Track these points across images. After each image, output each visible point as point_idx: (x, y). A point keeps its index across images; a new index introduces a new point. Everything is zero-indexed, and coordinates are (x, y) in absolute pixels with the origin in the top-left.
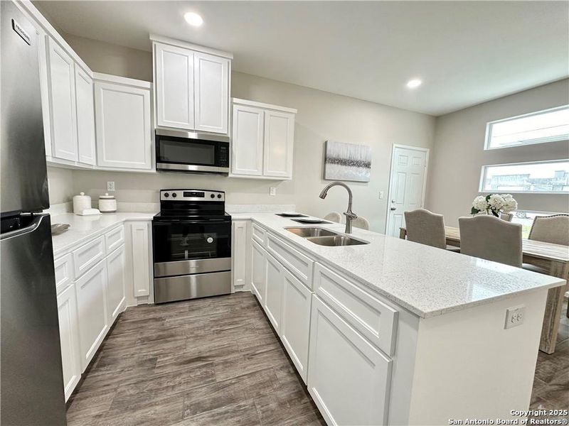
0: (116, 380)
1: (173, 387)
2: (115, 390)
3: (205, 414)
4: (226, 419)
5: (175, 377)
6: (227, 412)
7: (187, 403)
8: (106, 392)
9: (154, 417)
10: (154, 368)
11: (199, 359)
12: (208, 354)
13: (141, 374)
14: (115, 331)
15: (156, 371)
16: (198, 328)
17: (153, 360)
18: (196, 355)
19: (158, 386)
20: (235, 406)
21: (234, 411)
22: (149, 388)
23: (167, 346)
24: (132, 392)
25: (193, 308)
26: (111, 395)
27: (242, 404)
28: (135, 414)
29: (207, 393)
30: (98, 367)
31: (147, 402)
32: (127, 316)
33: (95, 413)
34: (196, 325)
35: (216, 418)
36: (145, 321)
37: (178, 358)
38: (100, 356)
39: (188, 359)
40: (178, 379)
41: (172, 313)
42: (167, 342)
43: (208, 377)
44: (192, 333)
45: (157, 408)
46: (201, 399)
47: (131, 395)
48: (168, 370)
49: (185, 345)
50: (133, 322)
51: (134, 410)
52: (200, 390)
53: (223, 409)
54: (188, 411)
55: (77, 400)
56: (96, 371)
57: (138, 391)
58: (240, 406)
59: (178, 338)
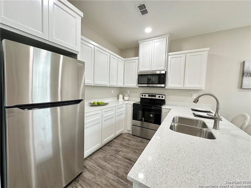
0: (108, 151)
1: (117, 163)
2: (106, 153)
3: (117, 178)
4: (120, 185)
5: (119, 160)
6: (122, 183)
7: (116, 170)
8: (104, 153)
9: (107, 167)
10: (117, 154)
11: (129, 160)
12: (133, 160)
13: (114, 153)
14: (117, 138)
15: (117, 155)
16: (137, 149)
17: (119, 151)
18: (129, 158)
19: (114, 159)
20: (126, 183)
21: (124, 185)
22: (112, 159)
23: (125, 150)
24: (108, 157)
25: (142, 141)
26: (105, 154)
27: (129, 185)
28: (104, 163)
29: (122, 172)
30: (108, 145)
31: (109, 162)
32: (123, 135)
33: (99, 156)
34: (138, 148)
35: (119, 182)
36: (126, 139)
37: (125, 155)
38: (110, 143)
39: (127, 157)
40: (119, 161)
41: (134, 140)
42: (126, 148)
43: (127, 167)
44: (134, 150)
45: (109, 165)
46: (120, 172)
47: (107, 157)
48: (119, 157)
49: (129, 152)
50: (123, 138)
51: (106, 162)
52: (121, 169)
53: (122, 181)
54: (114, 173)
55: (100, 151)
56: (107, 146)
57: (109, 157)
58: (127, 185)
59: (129, 149)
